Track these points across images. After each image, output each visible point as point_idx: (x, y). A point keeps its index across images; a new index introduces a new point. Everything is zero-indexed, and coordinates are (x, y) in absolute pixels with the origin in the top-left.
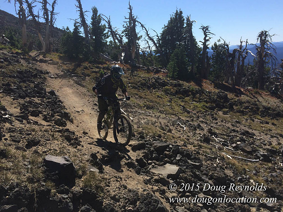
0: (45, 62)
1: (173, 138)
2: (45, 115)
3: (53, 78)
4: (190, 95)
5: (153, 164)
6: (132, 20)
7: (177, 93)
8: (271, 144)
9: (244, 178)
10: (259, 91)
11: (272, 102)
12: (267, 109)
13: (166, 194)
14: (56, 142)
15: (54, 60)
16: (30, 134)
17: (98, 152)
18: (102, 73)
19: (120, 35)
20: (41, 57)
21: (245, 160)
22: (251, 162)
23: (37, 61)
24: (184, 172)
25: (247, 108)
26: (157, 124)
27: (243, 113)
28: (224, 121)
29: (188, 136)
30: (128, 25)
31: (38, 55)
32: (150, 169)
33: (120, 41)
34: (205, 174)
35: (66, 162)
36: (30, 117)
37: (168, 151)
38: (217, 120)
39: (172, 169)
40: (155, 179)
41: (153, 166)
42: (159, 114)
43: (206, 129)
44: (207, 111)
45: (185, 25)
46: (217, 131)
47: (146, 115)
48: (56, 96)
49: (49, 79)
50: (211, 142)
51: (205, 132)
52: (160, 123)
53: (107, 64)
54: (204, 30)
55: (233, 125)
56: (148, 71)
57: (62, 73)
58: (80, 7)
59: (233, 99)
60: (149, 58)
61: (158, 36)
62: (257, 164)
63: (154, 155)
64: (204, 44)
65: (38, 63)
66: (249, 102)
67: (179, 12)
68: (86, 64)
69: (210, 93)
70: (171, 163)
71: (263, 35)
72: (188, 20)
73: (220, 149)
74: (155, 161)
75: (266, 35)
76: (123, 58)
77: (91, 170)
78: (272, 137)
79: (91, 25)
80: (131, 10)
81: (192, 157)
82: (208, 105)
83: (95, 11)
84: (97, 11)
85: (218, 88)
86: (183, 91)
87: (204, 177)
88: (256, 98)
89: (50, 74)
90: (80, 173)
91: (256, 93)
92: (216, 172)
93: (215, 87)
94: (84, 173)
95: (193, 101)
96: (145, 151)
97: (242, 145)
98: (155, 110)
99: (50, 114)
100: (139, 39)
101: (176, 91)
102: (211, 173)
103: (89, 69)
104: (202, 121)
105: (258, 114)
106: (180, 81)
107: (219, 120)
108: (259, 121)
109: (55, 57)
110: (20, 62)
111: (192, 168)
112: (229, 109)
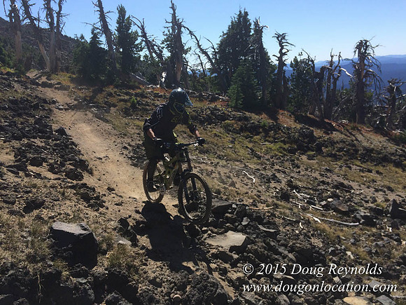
0: (50, 86)
1: (238, 194)
2: (51, 164)
3: (61, 109)
4: (261, 133)
5: (209, 232)
6: (177, 25)
7: (242, 130)
8: (376, 201)
9: (338, 250)
10: (359, 126)
11: (377, 141)
12: (369, 151)
13: (229, 274)
14: (68, 202)
15: (64, 83)
16: (30, 192)
17: (130, 216)
18: (133, 101)
19: (158, 47)
20: (44, 79)
21: (340, 224)
22: (347, 226)
23: (38, 84)
24: (254, 242)
25: (340, 150)
26: (214, 175)
27: (335, 157)
28: (309, 168)
29: (258, 191)
30: (171, 32)
31: (40, 77)
32: (205, 239)
33: (160, 55)
34: (282, 245)
35: (84, 232)
36: (30, 167)
37: (230, 213)
38: (299, 167)
39: (236, 238)
40: (213, 253)
41: (209, 235)
42: (217, 161)
43: (284, 181)
44: (285, 154)
45: (252, 32)
46: (300, 184)
47: (199, 163)
48: (66, 135)
49: (56, 111)
50: (291, 200)
51: (283, 184)
52: (219, 173)
53: (140, 89)
54: (280, 39)
55: (322, 175)
56: (201, 98)
57: (76, 102)
58: (100, 5)
59: (320, 138)
60: (201, 80)
61: (213, 48)
62: (356, 230)
63: (211, 219)
64: (280, 59)
65: (40, 88)
66: (344, 142)
67: (243, 12)
68: (111, 89)
69: (288, 129)
70: (235, 230)
71: (362, 46)
72: (256, 24)
73: (304, 209)
74: (212, 228)
75: (367, 47)
76: (163, 80)
77: (120, 242)
78: (377, 190)
79: (116, 33)
80: (174, 10)
81: (265, 221)
82: (286, 146)
83: (122, 11)
84: (125, 12)
85: (300, 122)
86: (251, 127)
87: (281, 250)
88: (354, 135)
89: (57, 104)
90: (104, 246)
91: (353, 129)
92: (299, 242)
93: (295, 122)
94: (110, 247)
95: (265, 141)
96: (197, 213)
97: (335, 203)
98: (211, 154)
99: (59, 163)
100: (186, 52)
101: (242, 126)
102: (291, 243)
103: (114, 97)
104: (278, 170)
105: (356, 158)
106: (247, 113)
107: (302, 168)
108: (358, 168)
109: (64, 78)
110: (14, 87)
111: (265, 237)
112: (316, 151)
